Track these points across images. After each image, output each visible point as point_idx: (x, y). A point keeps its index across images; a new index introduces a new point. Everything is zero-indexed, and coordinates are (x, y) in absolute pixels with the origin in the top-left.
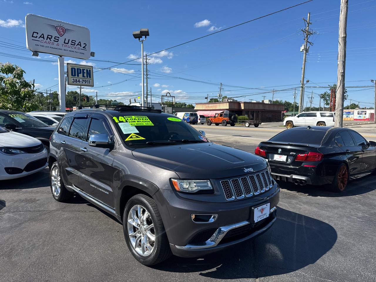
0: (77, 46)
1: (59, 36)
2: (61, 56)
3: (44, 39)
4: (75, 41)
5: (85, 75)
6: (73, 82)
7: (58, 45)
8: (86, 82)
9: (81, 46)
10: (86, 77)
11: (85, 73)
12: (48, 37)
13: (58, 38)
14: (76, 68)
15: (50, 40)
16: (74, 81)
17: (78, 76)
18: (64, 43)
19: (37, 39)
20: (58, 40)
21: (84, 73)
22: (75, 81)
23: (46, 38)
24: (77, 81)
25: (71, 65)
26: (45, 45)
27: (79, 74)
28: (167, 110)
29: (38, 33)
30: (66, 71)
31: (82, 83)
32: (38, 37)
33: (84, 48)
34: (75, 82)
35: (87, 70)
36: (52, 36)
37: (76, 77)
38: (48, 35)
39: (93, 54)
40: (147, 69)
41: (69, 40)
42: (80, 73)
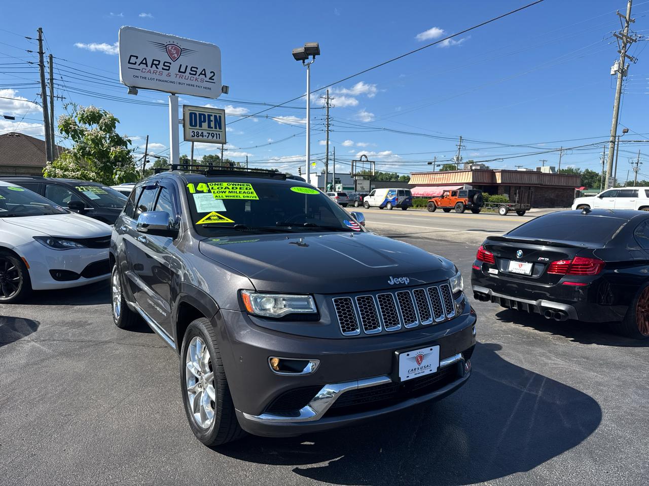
0: (199, 76)
1: (171, 61)
2: (173, 94)
3: (147, 66)
4: (197, 68)
5: (212, 124)
6: (192, 136)
7: (169, 75)
8: (213, 137)
9: (206, 77)
10: (214, 128)
11: (212, 121)
12: (153, 64)
13: (168, 65)
14: (197, 113)
15: (157, 68)
16: (194, 134)
17: (201, 126)
18: (179, 72)
19: (136, 66)
20: (169, 67)
21: (210, 121)
22: (196, 134)
23: (149, 64)
24: (200, 134)
25: (190, 108)
26: (148, 75)
27: (203, 123)
28: (361, 185)
29: (137, 57)
30: (182, 118)
31: (208, 137)
32: (138, 63)
33: (210, 79)
34: (196, 137)
35: (215, 117)
36: (159, 61)
37: (198, 127)
38: (154, 60)
39: (225, 90)
40: (328, 116)
41: (187, 66)
42: (205, 121)
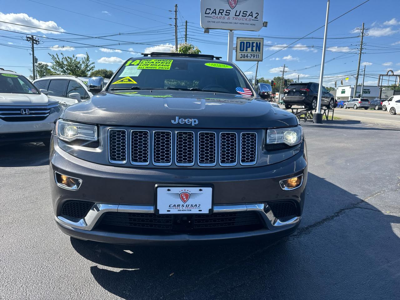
0: (248, 17)
1: (230, 9)
2: (231, 31)
3: (216, 14)
4: (247, 12)
5: (254, 49)
6: (241, 57)
7: (229, 19)
8: (254, 57)
9: (252, 17)
10: (255, 51)
11: (254, 46)
12: (219, 12)
13: (229, 12)
14: (245, 42)
15: (222, 15)
16: (242, 56)
17: (247, 50)
18: (235, 15)
19: (209, 15)
20: (229, 13)
22: (243, 56)
23: (217, 13)
24: (245, 56)
25: (241, 39)
26: (216, 20)
27: (248, 48)
28: (385, 94)
29: (210, 9)
30: (236, 46)
31: (251, 58)
32: (210, 13)
33: (255, 18)
34: (243, 58)
35: (257, 43)
36: (223, 10)
37: (245, 51)
38: (220, 10)
39: (265, 24)
40: (362, 42)
41: (240, 11)
42: (249, 47)
